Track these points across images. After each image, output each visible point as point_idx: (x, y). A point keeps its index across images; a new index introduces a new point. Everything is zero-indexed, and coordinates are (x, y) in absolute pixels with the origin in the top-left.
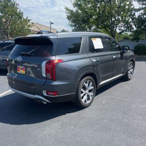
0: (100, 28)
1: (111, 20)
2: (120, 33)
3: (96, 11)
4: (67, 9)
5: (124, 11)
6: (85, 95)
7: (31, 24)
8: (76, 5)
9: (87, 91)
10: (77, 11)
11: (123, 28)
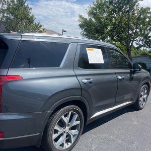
0: (114, 40)
1: (128, 32)
2: (138, 48)
3: (111, 21)
4: (80, 17)
5: (143, 23)
6: (62, 135)
7: (42, 30)
8: (91, 13)
9: (67, 128)
10: (90, 20)
11: (141, 43)
